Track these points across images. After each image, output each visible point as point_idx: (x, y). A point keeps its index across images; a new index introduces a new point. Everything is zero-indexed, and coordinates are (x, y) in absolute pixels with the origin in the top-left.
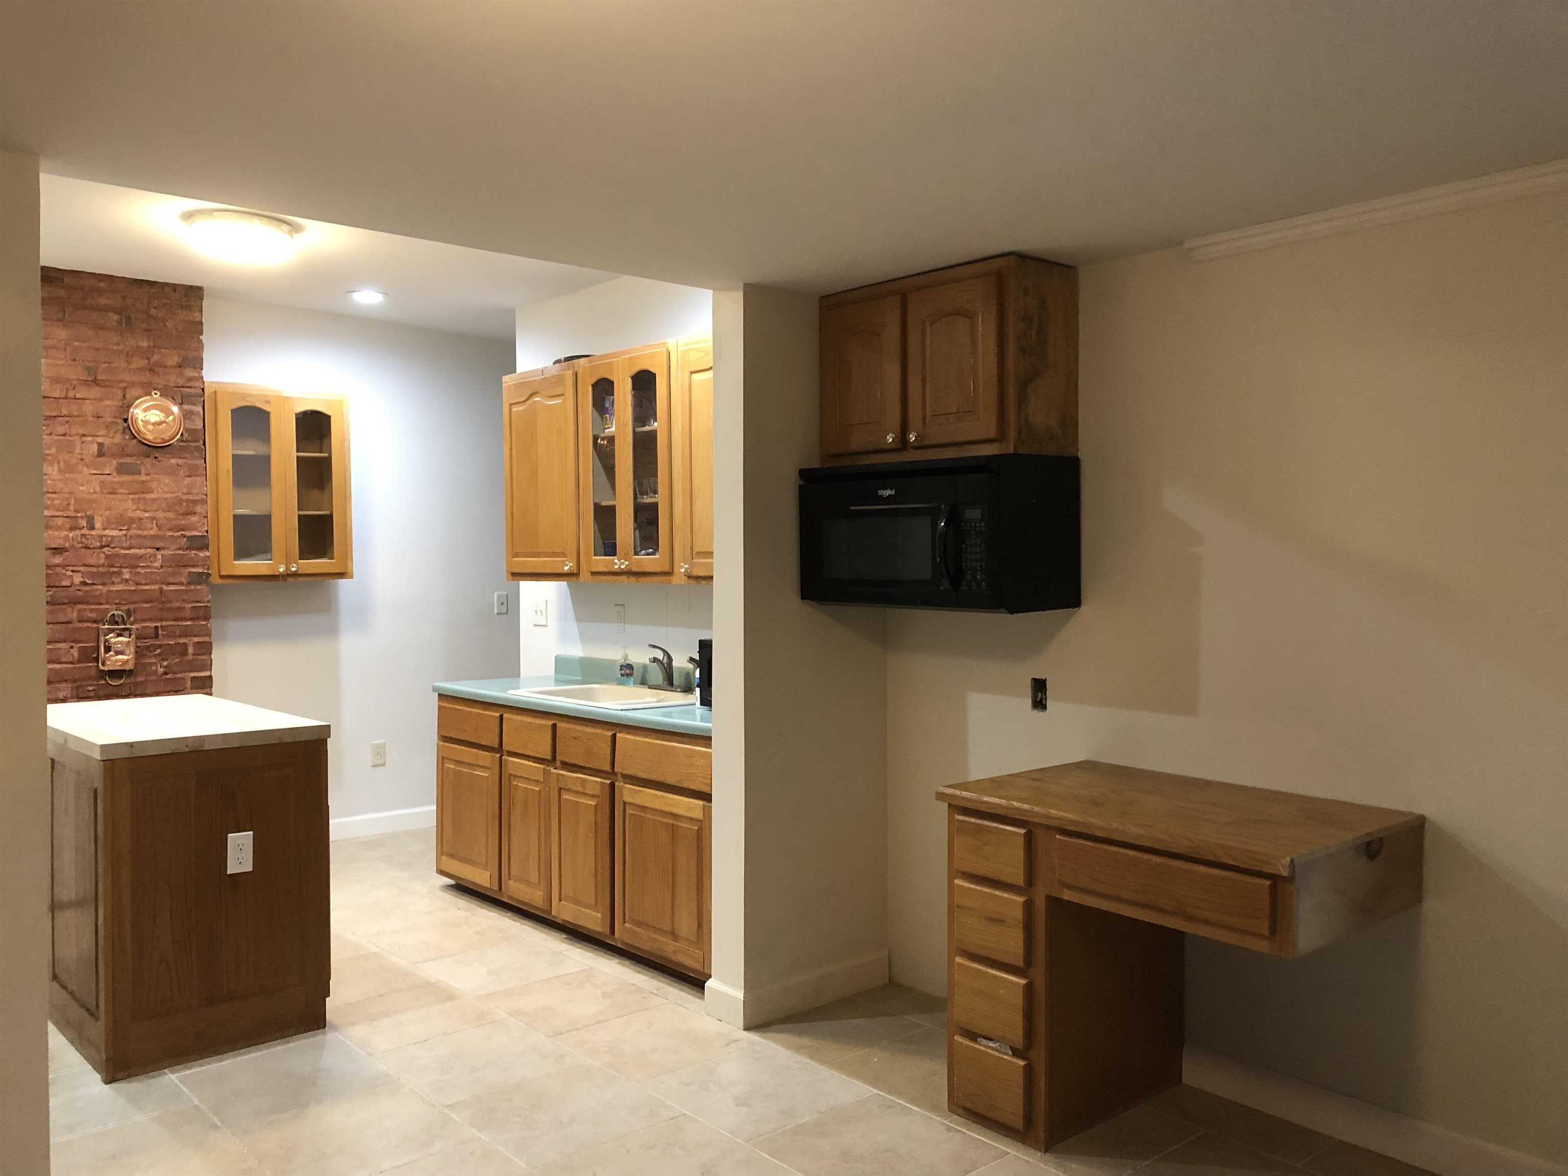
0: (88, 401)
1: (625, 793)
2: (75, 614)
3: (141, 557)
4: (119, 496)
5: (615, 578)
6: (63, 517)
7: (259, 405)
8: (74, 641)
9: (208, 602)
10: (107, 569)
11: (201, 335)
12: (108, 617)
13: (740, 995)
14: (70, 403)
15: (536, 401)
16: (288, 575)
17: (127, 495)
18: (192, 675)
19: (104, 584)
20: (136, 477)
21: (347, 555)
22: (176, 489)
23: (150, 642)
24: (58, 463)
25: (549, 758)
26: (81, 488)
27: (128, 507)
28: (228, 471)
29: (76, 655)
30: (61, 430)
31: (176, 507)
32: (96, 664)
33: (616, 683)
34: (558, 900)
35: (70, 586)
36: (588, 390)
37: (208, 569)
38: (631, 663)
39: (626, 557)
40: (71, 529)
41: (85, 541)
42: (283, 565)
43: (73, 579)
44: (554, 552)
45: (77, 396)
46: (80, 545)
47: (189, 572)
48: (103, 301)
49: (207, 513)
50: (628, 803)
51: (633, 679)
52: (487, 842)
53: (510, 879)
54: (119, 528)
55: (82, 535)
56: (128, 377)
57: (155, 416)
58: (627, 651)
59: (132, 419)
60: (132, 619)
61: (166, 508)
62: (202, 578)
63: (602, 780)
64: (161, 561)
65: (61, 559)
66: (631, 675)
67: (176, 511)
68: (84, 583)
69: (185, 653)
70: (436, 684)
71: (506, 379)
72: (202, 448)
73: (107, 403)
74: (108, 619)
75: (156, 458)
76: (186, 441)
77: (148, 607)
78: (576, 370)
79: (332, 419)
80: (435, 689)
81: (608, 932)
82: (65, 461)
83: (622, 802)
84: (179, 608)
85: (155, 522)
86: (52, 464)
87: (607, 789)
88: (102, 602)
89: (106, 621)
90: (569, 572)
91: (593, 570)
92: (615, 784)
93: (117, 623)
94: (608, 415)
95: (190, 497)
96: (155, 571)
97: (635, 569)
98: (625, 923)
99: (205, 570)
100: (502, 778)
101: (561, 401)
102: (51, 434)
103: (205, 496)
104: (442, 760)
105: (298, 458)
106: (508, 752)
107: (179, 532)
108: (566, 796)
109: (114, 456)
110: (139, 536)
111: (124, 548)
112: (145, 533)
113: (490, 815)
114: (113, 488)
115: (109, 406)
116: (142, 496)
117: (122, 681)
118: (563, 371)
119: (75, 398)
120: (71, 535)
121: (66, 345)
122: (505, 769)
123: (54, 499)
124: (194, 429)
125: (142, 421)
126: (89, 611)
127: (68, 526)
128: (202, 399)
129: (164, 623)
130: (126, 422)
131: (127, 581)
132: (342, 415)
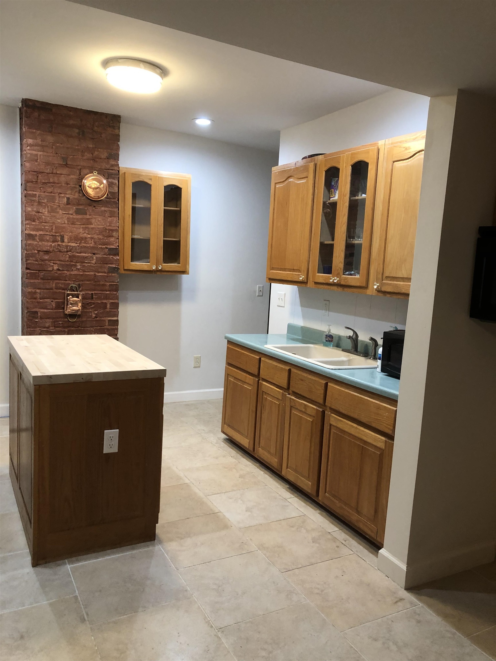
0: (62, 175)
1: (332, 419)
2: (54, 285)
3: (86, 257)
4: (76, 226)
5: (329, 287)
6: (49, 235)
7: (146, 180)
8: (54, 299)
9: (118, 282)
10: (69, 263)
11: (119, 142)
12: (70, 287)
13: (404, 567)
14: (54, 176)
15: (290, 181)
16: (157, 271)
17: (80, 225)
18: (109, 319)
19: (67, 271)
20: (85, 216)
21: (186, 262)
22: (104, 224)
23: (90, 301)
24: (48, 207)
25: (285, 387)
26: (58, 221)
27: (80, 231)
28: (129, 215)
29: (54, 305)
30: (50, 190)
31: (104, 233)
32: (63, 311)
33: (323, 345)
34: (286, 467)
35: (52, 271)
36: (323, 174)
37: (118, 266)
38: (332, 334)
39: (338, 275)
40: (53, 242)
41: (60, 248)
42: (155, 266)
43: (53, 267)
44: (294, 269)
45: (58, 172)
46: (57, 250)
47: (109, 267)
48: (71, 122)
49: (118, 237)
50: (333, 425)
51: (332, 344)
52: (248, 424)
53: (259, 447)
54: (76, 242)
55: (58, 245)
56: (82, 163)
57: (95, 184)
58: (331, 328)
59: (83, 186)
60: (81, 289)
61: (98, 234)
62: (116, 270)
63: (317, 408)
64: (95, 260)
65: (48, 257)
66: (332, 341)
67: (103, 235)
68: (58, 270)
69: (106, 307)
70: (227, 335)
71: (274, 169)
72: (117, 203)
73: (72, 176)
74: (69, 288)
75: (94, 206)
76: (110, 198)
77: (89, 283)
78: (316, 163)
79: (182, 190)
80: (226, 338)
81: (315, 494)
82: (51, 206)
83: (329, 424)
84: (103, 285)
85: (93, 240)
86: (44, 208)
87: (320, 414)
88: (67, 279)
89: (69, 289)
90: (302, 281)
91: (316, 281)
92: (325, 412)
93: (74, 291)
94: (333, 190)
95: (110, 228)
96: (92, 265)
97: (342, 283)
98: (326, 493)
99: (116, 266)
100: (259, 393)
101: (305, 181)
102: (45, 192)
103: (118, 228)
104: (228, 375)
105: (164, 209)
106: (262, 378)
107: (104, 245)
108: (294, 412)
109: (74, 205)
110: (85, 247)
111: (78, 253)
112: (88, 245)
113: (251, 410)
114: (73, 222)
115: (72, 178)
116: (87, 226)
117: (75, 320)
118: (308, 163)
119: (57, 174)
120: (53, 244)
121: (53, 145)
122: (260, 387)
123: (45, 226)
124: (113, 192)
125: (88, 186)
126: (61, 283)
127: (51, 240)
128: (118, 176)
129: (96, 292)
130: (80, 187)
131: (79, 269)
132: (188, 188)
